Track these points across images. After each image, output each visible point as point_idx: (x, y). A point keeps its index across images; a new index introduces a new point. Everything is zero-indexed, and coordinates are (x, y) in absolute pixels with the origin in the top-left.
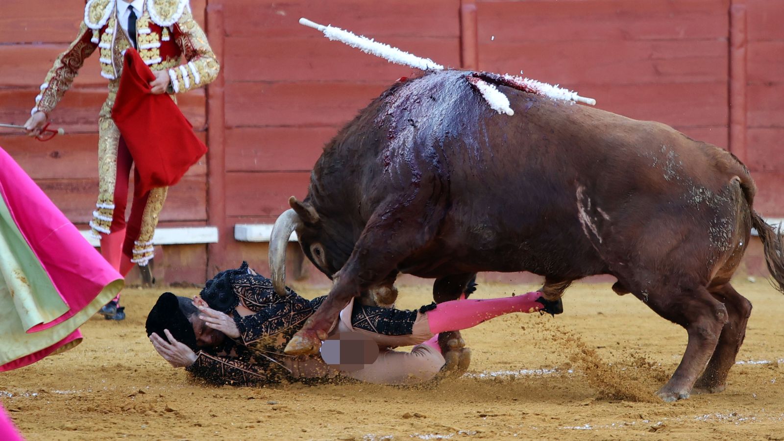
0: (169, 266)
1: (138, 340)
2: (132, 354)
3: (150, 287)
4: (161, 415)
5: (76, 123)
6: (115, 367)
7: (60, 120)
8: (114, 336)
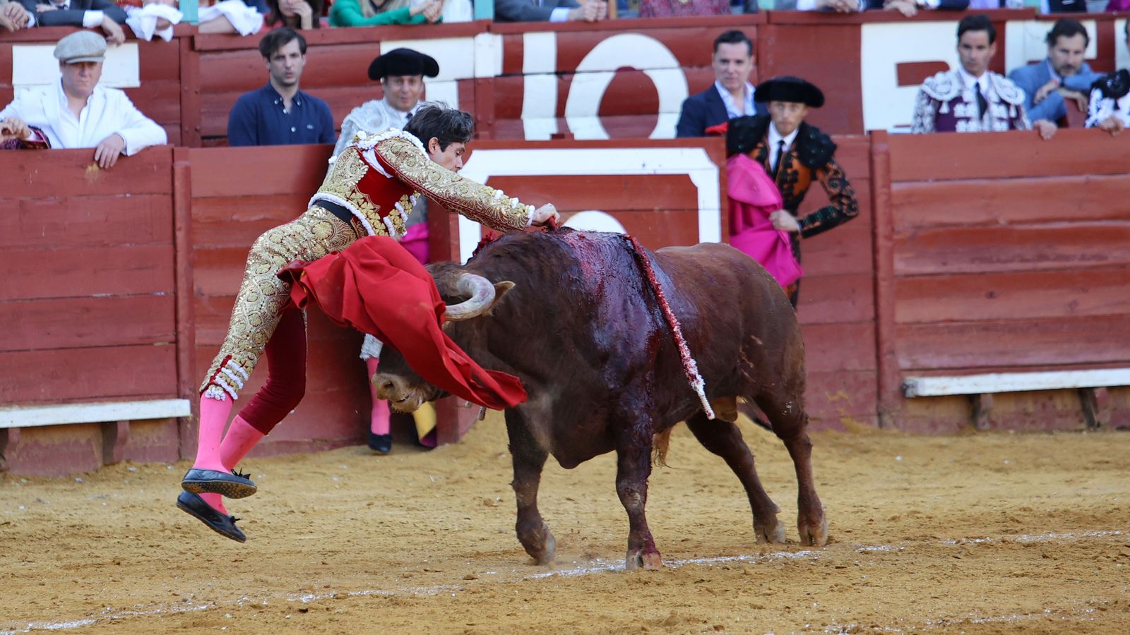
0: (1115, 409)
1: (1085, 485)
2: (1080, 499)
3: (1095, 431)
4: (1115, 561)
5: (1011, 261)
6: (1062, 512)
7: (994, 259)
8: (1060, 481)
